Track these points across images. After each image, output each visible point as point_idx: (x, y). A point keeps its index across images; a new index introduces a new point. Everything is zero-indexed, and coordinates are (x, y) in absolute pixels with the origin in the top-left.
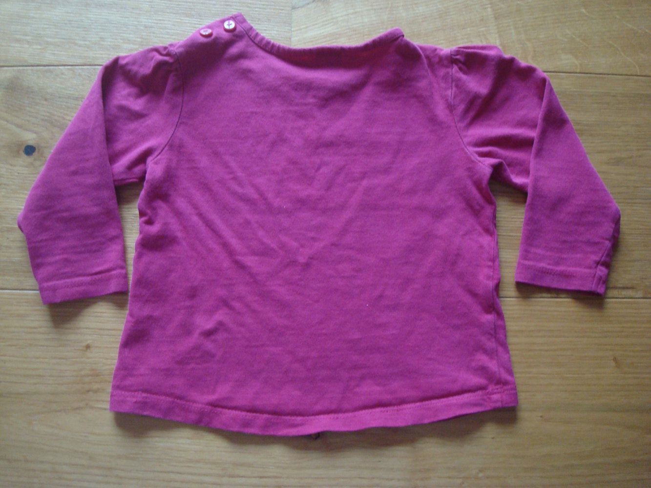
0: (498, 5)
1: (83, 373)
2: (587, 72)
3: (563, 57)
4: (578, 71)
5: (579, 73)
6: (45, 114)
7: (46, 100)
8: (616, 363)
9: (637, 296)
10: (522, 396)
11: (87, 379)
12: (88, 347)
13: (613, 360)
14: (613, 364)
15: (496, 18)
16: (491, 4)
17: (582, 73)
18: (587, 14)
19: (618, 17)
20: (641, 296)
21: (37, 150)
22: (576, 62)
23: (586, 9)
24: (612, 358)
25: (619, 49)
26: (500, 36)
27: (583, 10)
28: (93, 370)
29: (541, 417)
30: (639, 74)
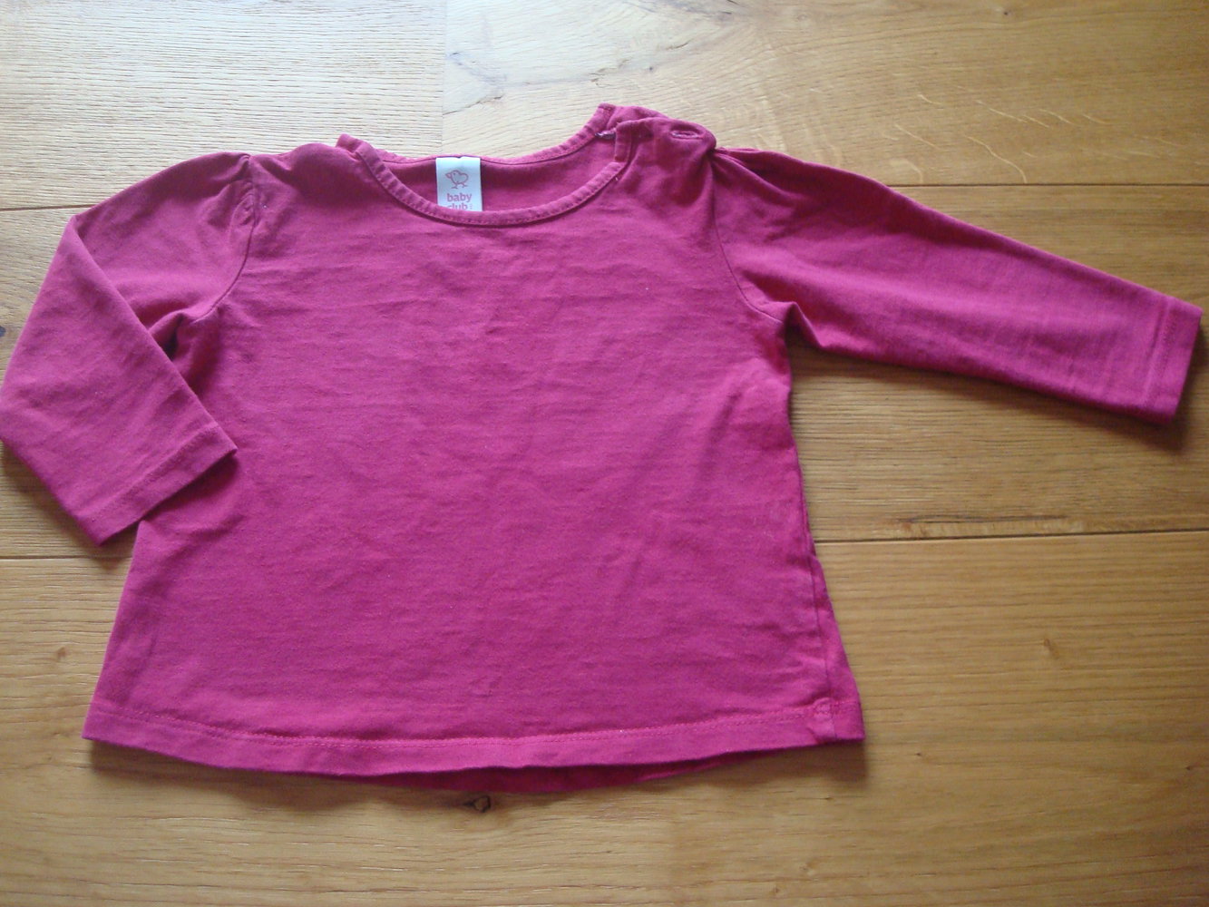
0: (778, 95)
1: (48, 700)
2: (936, 183)
3: (894, 163)
4: (921, 182)
5: (924, 185)
6: (25, 278)
7: (31, 258)
8: (1051, 649)
9: (1073, 531)
10: (876, 719)
11: (54, 712)
12: (62, 653)
13: (1045, 644)
14: (1046, 652)
15: (777, 114)
16: (767, 94)
17: (929, 185)
18: (928, 101)
19: (980, 102)
20: (1081, 529)
21: (7, 333)
22: (916, 169)
23: (924, 94)
24: (1042, 642)
25: (987, 147)
26: (785, 139)
27: (921, 96)
28: (66, 694)
29: (919, 754)
30: (1026, 182)
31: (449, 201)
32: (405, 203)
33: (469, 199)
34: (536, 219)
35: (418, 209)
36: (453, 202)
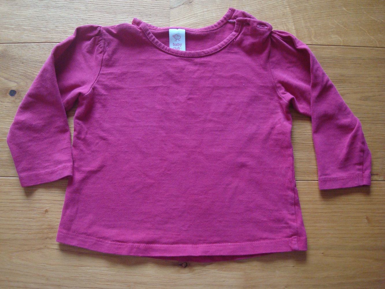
0: (293, 6)
1: (43, 227)
2: (347, 45)
3: (333, 36)
4: (342, 44)
5: (342, 46)
6: (22, 71)
7: (23, 63)
8: (368, 220)
9: (380, 180)
10: (311, 242)
11: (46, 231)
12: (46, 211)
13: (366, 218)
14: (366, 221)
15: (292, 14)
16: (289, 5)
17: (345, 46)
18: (347, 11)
19: (365, 12)
20: (382, 179)
21: (17, 93)
22: (340, 39)
23: (345, 8)
24: (365, 217)
25: (366, 31)
26: (294, 24)
27: (344, 9)
28: (49, 225)
29: (323, 253)
30: (378, 46)
31: (173, 46)
32: (158, 47)
33: (181, 46)
34: (205, 55)
35: (162, 50)
36: (175, 46)
